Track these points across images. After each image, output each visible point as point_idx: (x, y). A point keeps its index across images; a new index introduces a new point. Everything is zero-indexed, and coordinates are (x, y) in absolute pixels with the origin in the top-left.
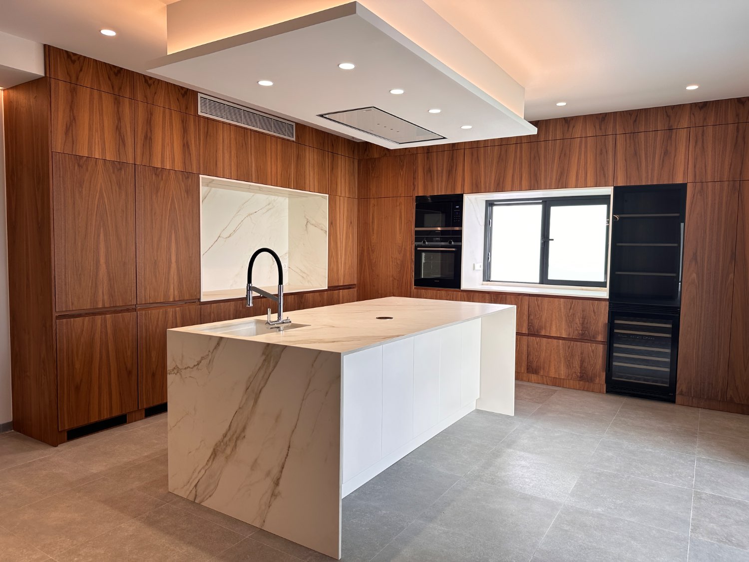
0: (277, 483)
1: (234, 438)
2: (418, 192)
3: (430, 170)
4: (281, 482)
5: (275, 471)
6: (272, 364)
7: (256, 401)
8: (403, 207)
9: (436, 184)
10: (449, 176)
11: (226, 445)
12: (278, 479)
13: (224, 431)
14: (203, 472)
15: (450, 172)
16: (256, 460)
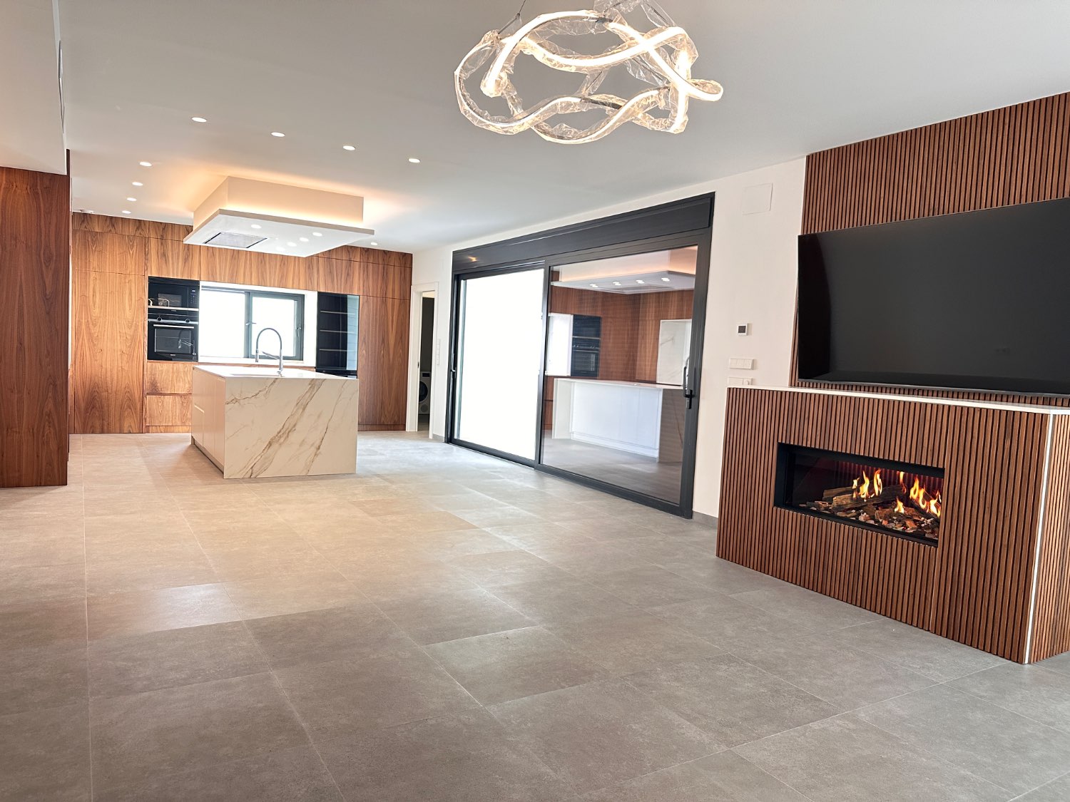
0: (319, 448)
1: (287, 432)
2: (151, 273)
3: (164, 255)
4: (321, 447)
5: (318, 443)
6: (316, 389)
7: (304, 409)
8: (133, 285)
9: (171, 269)
10: (185, 263)
11: (280, 437)
12: (319, 447)
13: (279, 430)
14: (259, 457)
15: (186, 260)
16: (303, 440)
